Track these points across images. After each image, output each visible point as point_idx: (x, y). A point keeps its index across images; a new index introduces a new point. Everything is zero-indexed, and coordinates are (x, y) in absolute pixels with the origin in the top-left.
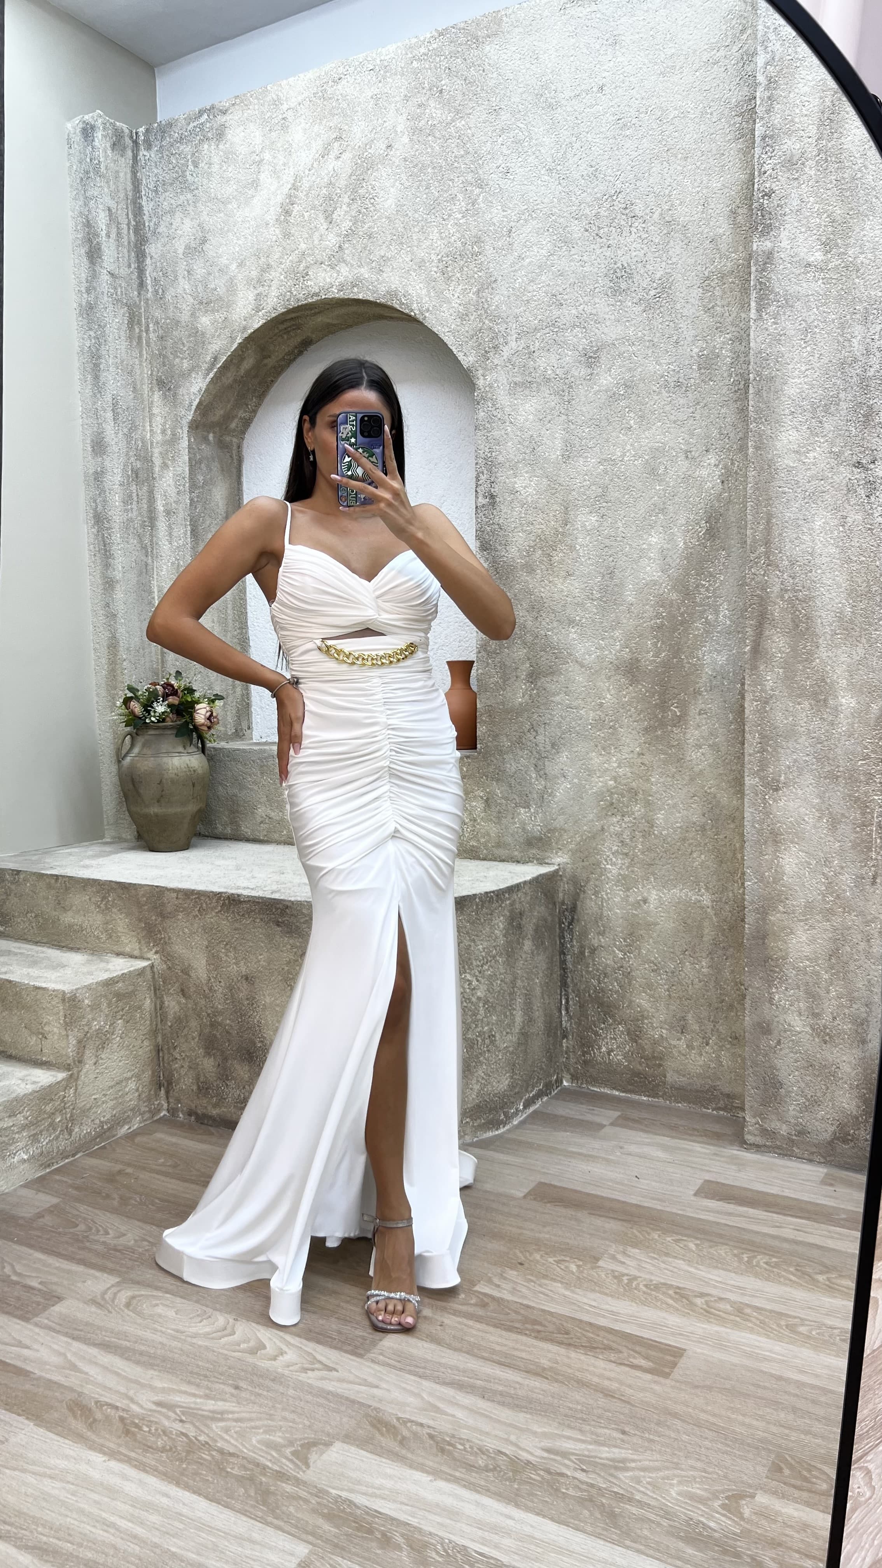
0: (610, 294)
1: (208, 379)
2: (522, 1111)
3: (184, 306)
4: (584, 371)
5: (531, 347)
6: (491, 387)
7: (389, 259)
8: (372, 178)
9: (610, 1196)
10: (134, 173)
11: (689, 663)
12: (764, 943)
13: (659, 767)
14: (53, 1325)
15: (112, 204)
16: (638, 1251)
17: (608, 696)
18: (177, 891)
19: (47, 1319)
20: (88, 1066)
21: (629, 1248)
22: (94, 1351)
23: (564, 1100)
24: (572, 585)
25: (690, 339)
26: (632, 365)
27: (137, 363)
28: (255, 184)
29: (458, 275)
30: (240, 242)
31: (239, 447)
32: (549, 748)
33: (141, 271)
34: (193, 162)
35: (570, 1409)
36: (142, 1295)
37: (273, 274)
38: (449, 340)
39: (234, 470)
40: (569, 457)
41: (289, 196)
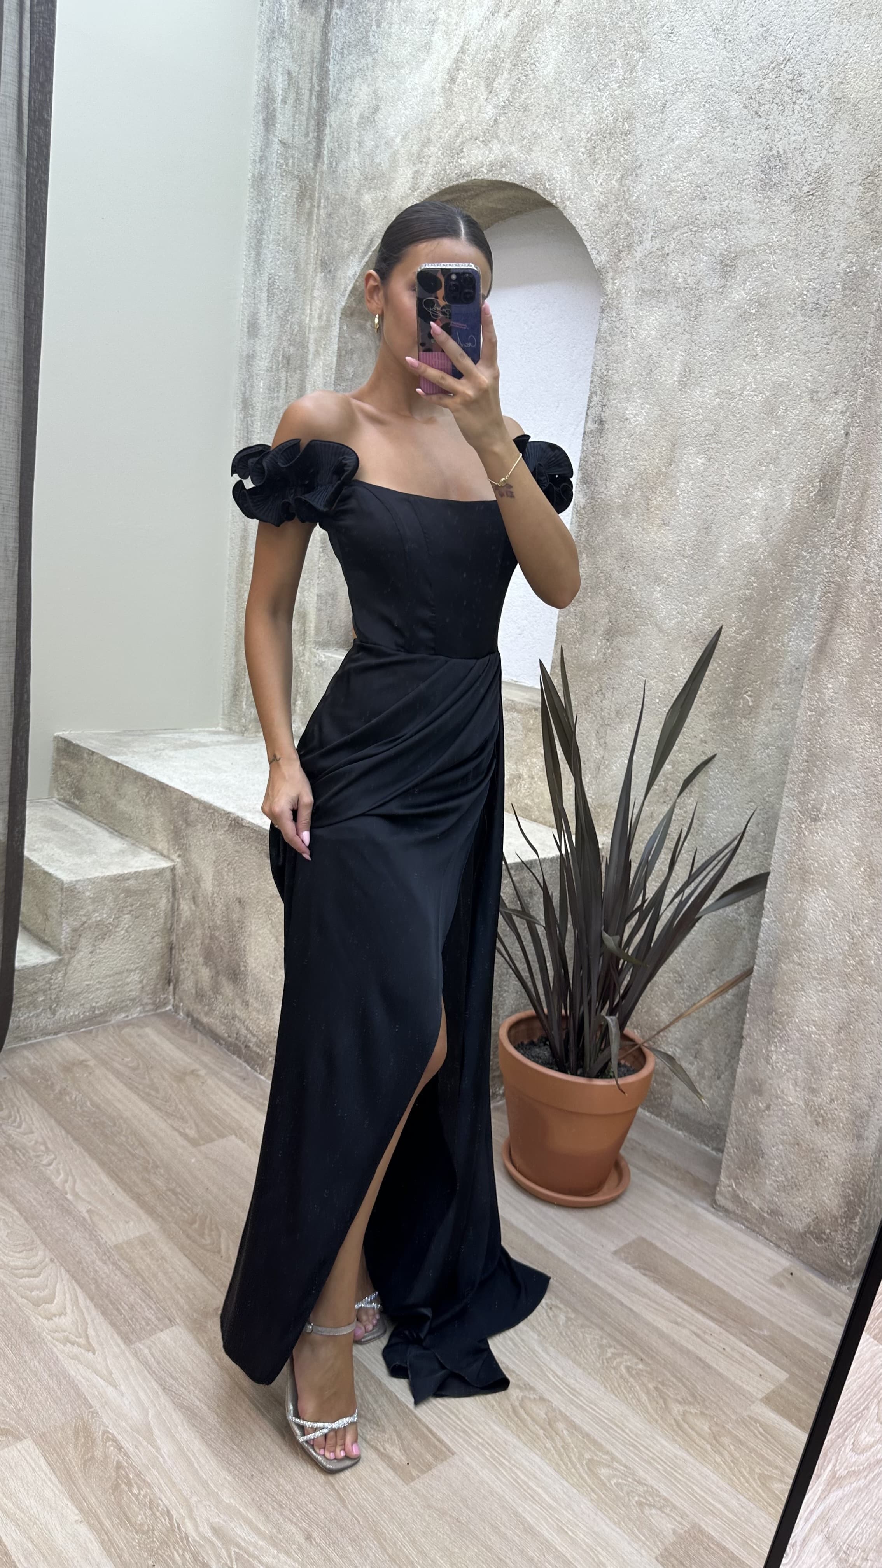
0: (759, 188)
1: (363, 263)
3: (352, 182)
4: (716, 282)
5: (666, 248)
6: (618, 294)
7: (540, 136)
8: (536, 40)
10: (325, 34)
12: (771, 992)
15: (294, 67)
18: (199, 802)
20: (83, 954)
24: (665, 536)
25: (838, 251)
26: (769, 279)
27: (303, 241)
28: (427, 47)
29: (605, 157)
30: (407, 113)
32: (613, 715)
33: (319, 140)
34: (377, 21)
37: (432, 149)
38: (585, 234)
40: (686, 385)
41: (457, 61)
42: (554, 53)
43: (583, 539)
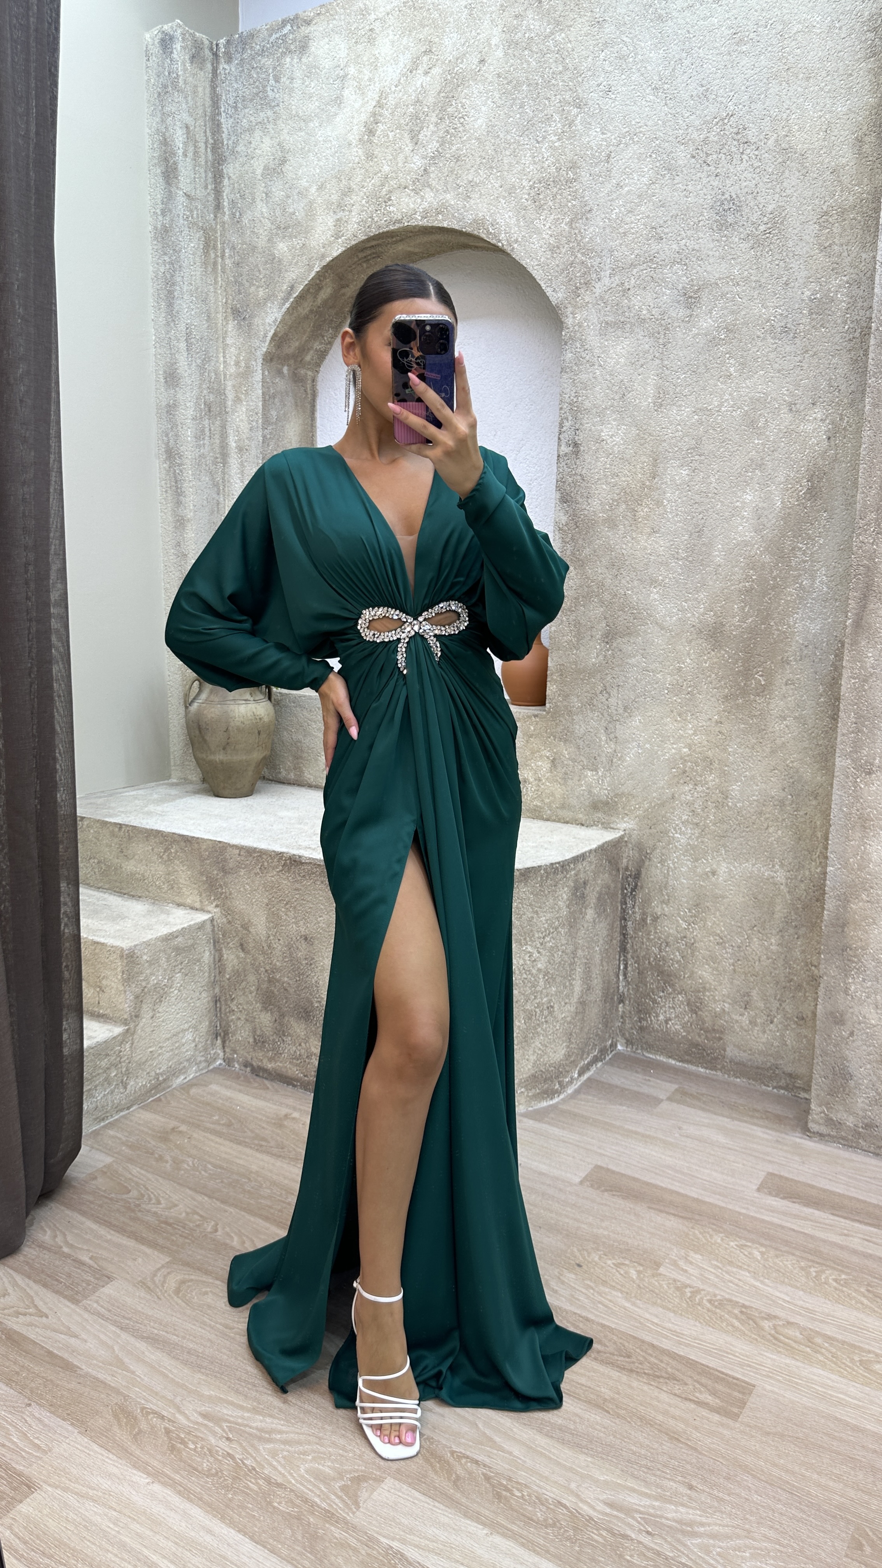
0: (715, 229)
1: (284, 309)
2: (577, 1079)
3: (261, 231)
4: (682, 312)
5: (626, 284)
6: (580, 327)
7: (477, 185)
8: (462, 95)
9: (670, 1187)
10: (213, 88)
11: (778, 630)
12: (843, 931)
13: (737, 737)
14: (102, 1311)
15: (189, 120)
16: (700, 1257)
17: (688, 660)
18: (240, 848)
19: (97, 1302)
20: (145, 1020)
21: (692, 1254)
22: (141, 1345)
23: (619, 1067)
24: (656, 542)
25: (801, 281)
26: (735, 307)
27: (212, 290)
28: (338, 101)
29: (551, 203)
30: (321, 163)
31: (313, 381)
32: (621, 711)
33: (218, 192)
34: (274, 76)
35: (634, 1453)
36: (192, 1280)
37: (355, 198)
38: (537, 274)
39: (309, 406)
40: (661, 405)
41: (374, 114)
42: (483, 109)
43: (568, 553)
